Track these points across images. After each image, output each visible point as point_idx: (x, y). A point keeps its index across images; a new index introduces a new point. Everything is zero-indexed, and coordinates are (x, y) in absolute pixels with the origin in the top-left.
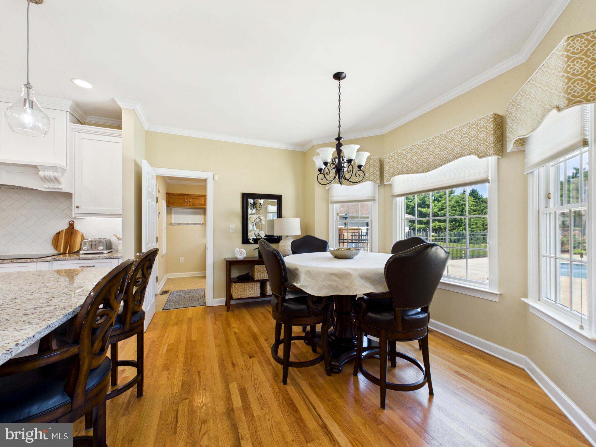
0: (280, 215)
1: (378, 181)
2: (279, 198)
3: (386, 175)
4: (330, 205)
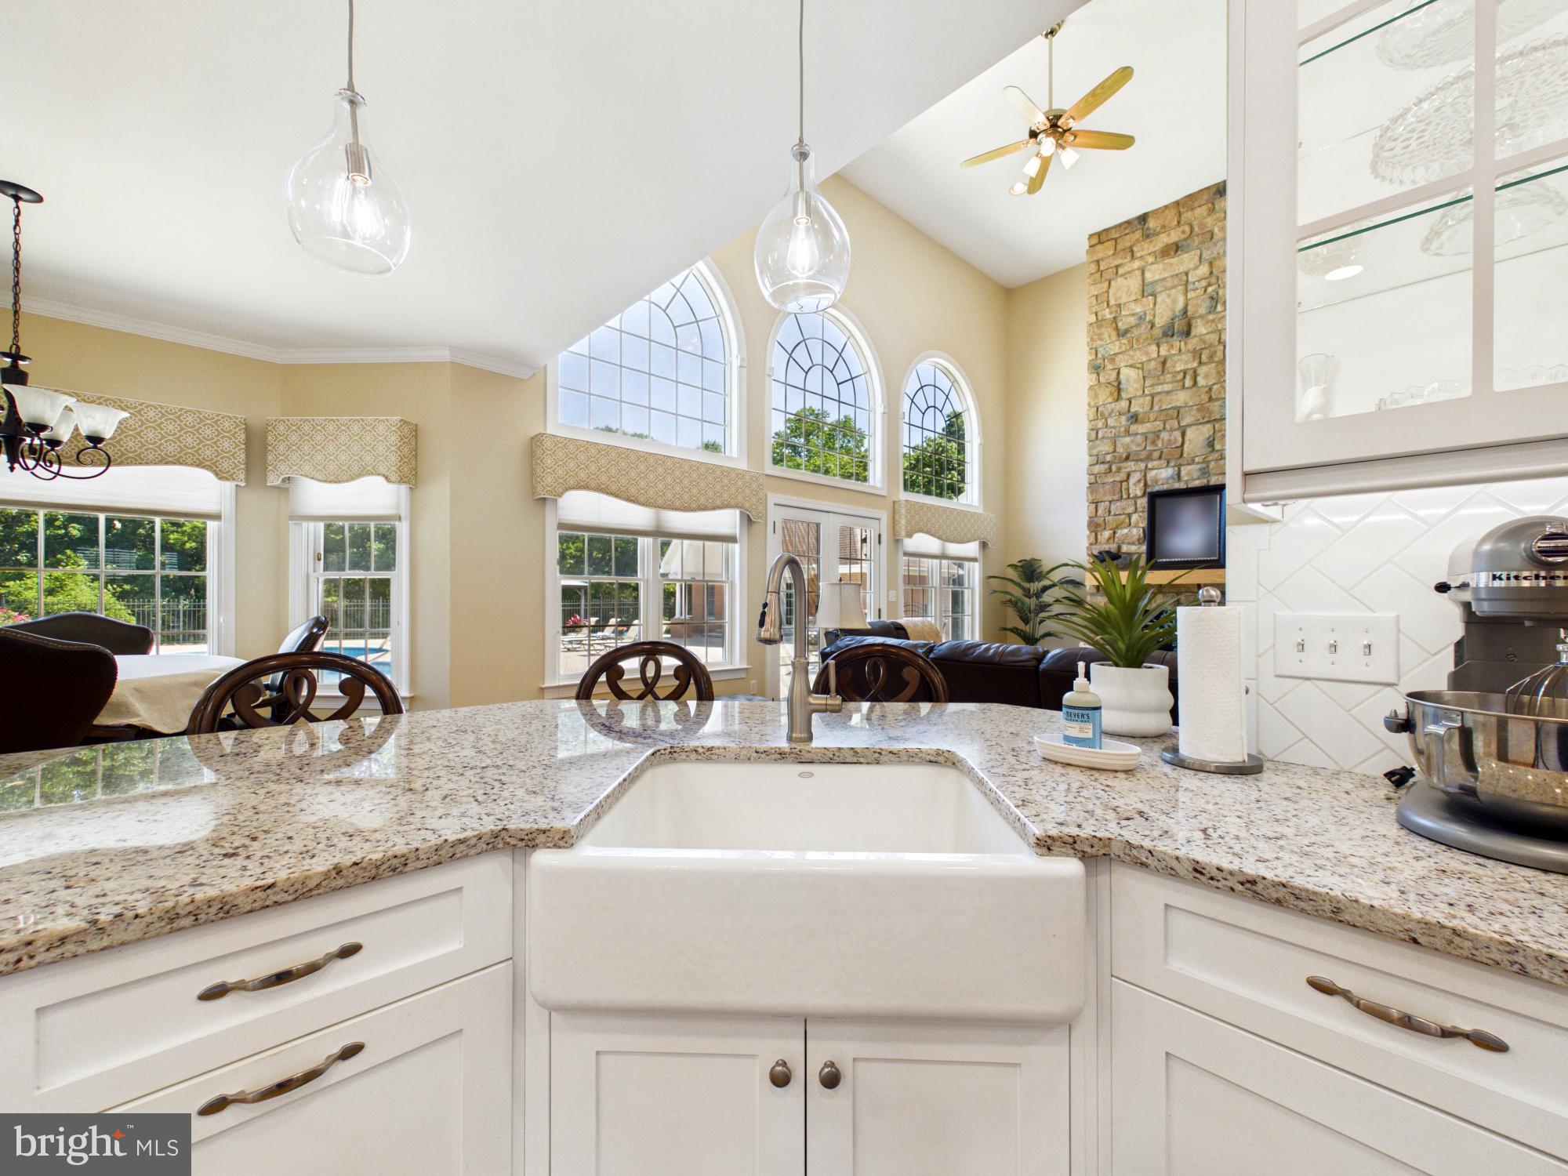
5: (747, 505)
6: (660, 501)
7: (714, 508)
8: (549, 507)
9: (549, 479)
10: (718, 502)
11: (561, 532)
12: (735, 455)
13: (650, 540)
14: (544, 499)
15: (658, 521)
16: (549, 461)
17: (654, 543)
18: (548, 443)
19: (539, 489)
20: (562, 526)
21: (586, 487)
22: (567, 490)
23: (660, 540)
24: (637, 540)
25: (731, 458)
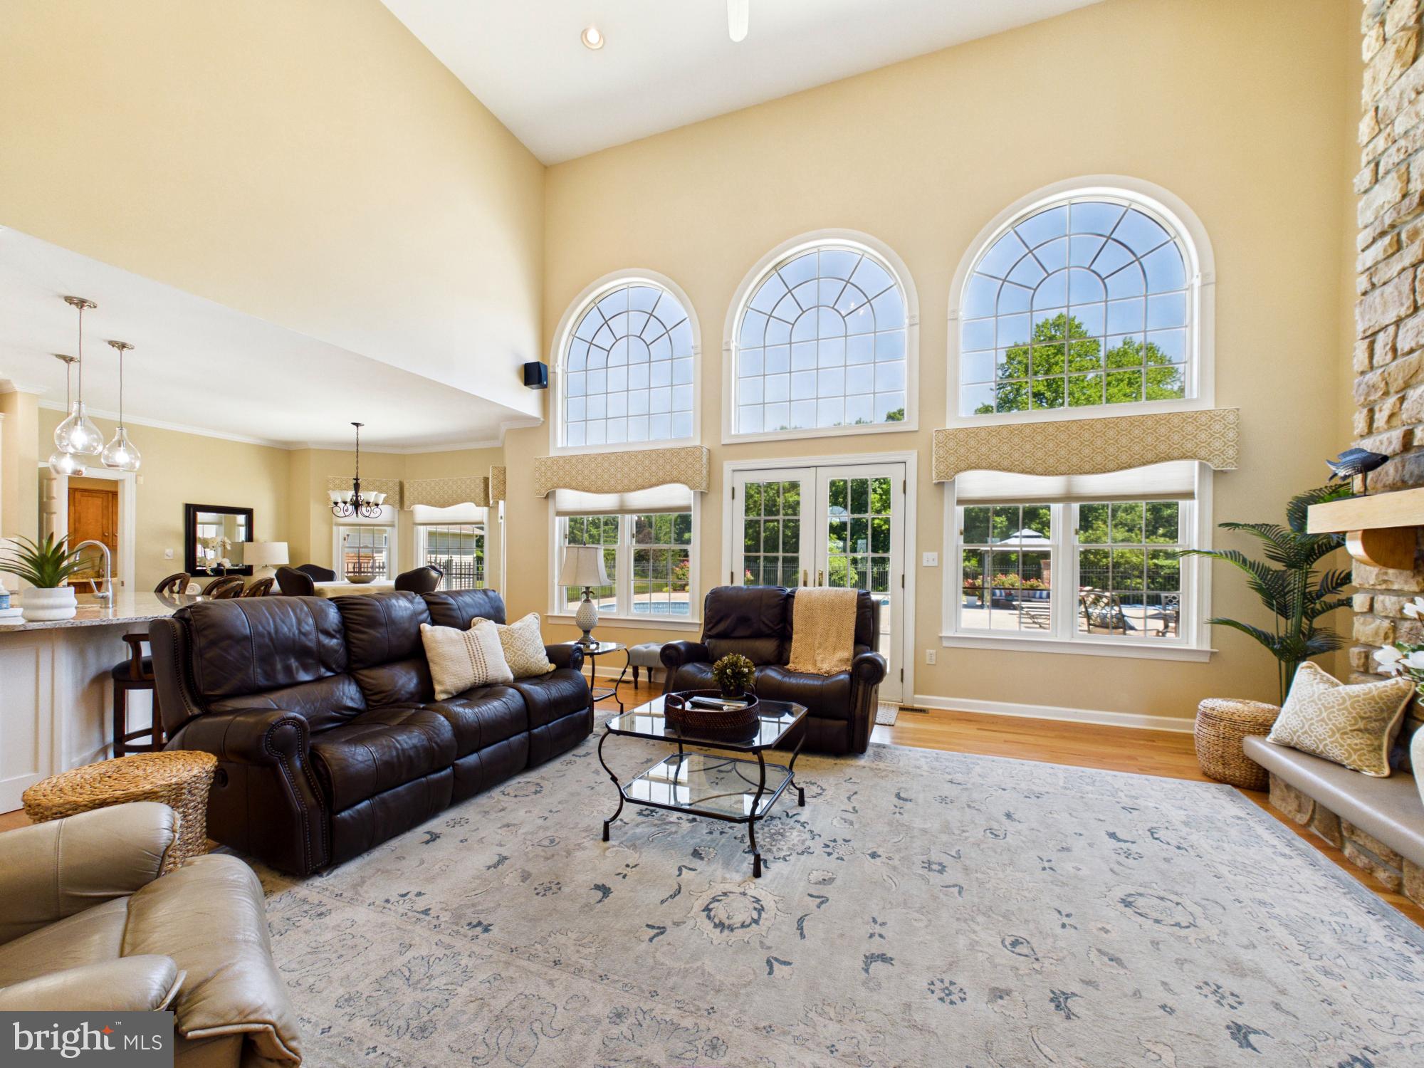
0: (250, 538)
1: (398, 506)
2: (248, 513)
3: (407, 502)
4: (335, 528)
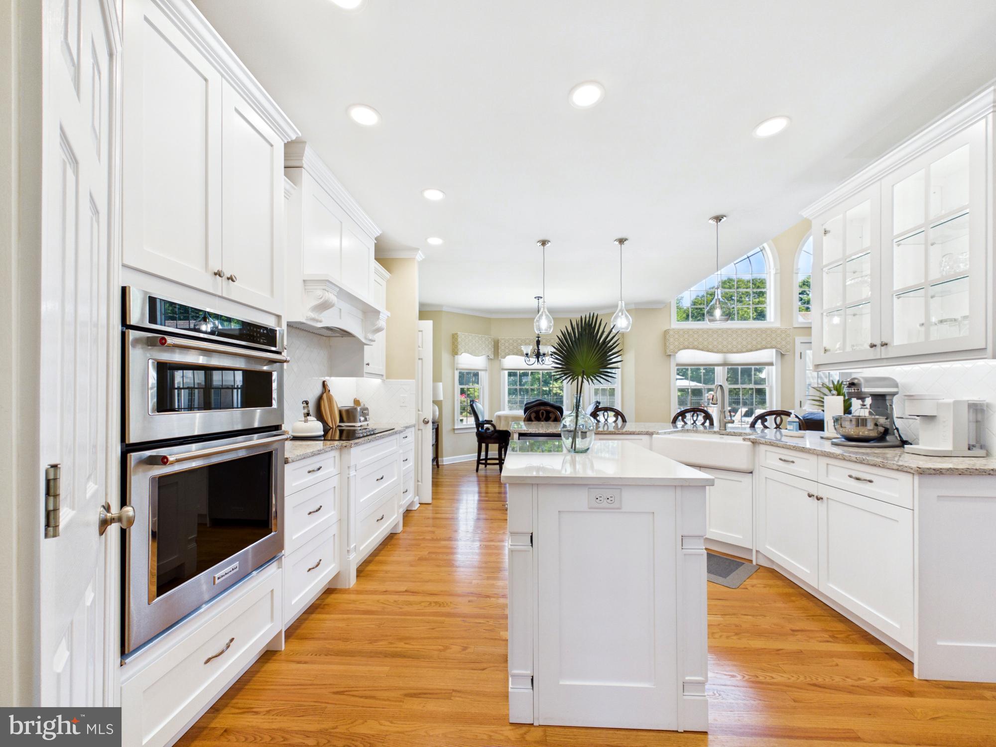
5: (779, 346)
6: (725, 350)
7: (757, 350)
8: (672, 358)
9: (672, 347)
10: (759, 346)
11: (677, 367)
12: (772, 320)
13: (721, 368)
14: (670, 355)
15: (725, 358)
16: (672, 340)
17: (724, 370)
18: (671, 333)
19: (668, 351)
20: (678, 365)
21: (688, 348)
22: (679, 350)
23: (726, 367)
24: (714, 369)
25: (770, 323)
